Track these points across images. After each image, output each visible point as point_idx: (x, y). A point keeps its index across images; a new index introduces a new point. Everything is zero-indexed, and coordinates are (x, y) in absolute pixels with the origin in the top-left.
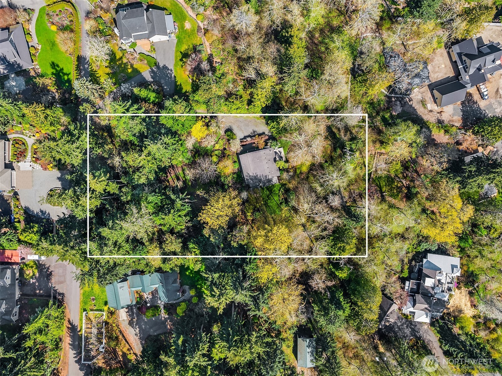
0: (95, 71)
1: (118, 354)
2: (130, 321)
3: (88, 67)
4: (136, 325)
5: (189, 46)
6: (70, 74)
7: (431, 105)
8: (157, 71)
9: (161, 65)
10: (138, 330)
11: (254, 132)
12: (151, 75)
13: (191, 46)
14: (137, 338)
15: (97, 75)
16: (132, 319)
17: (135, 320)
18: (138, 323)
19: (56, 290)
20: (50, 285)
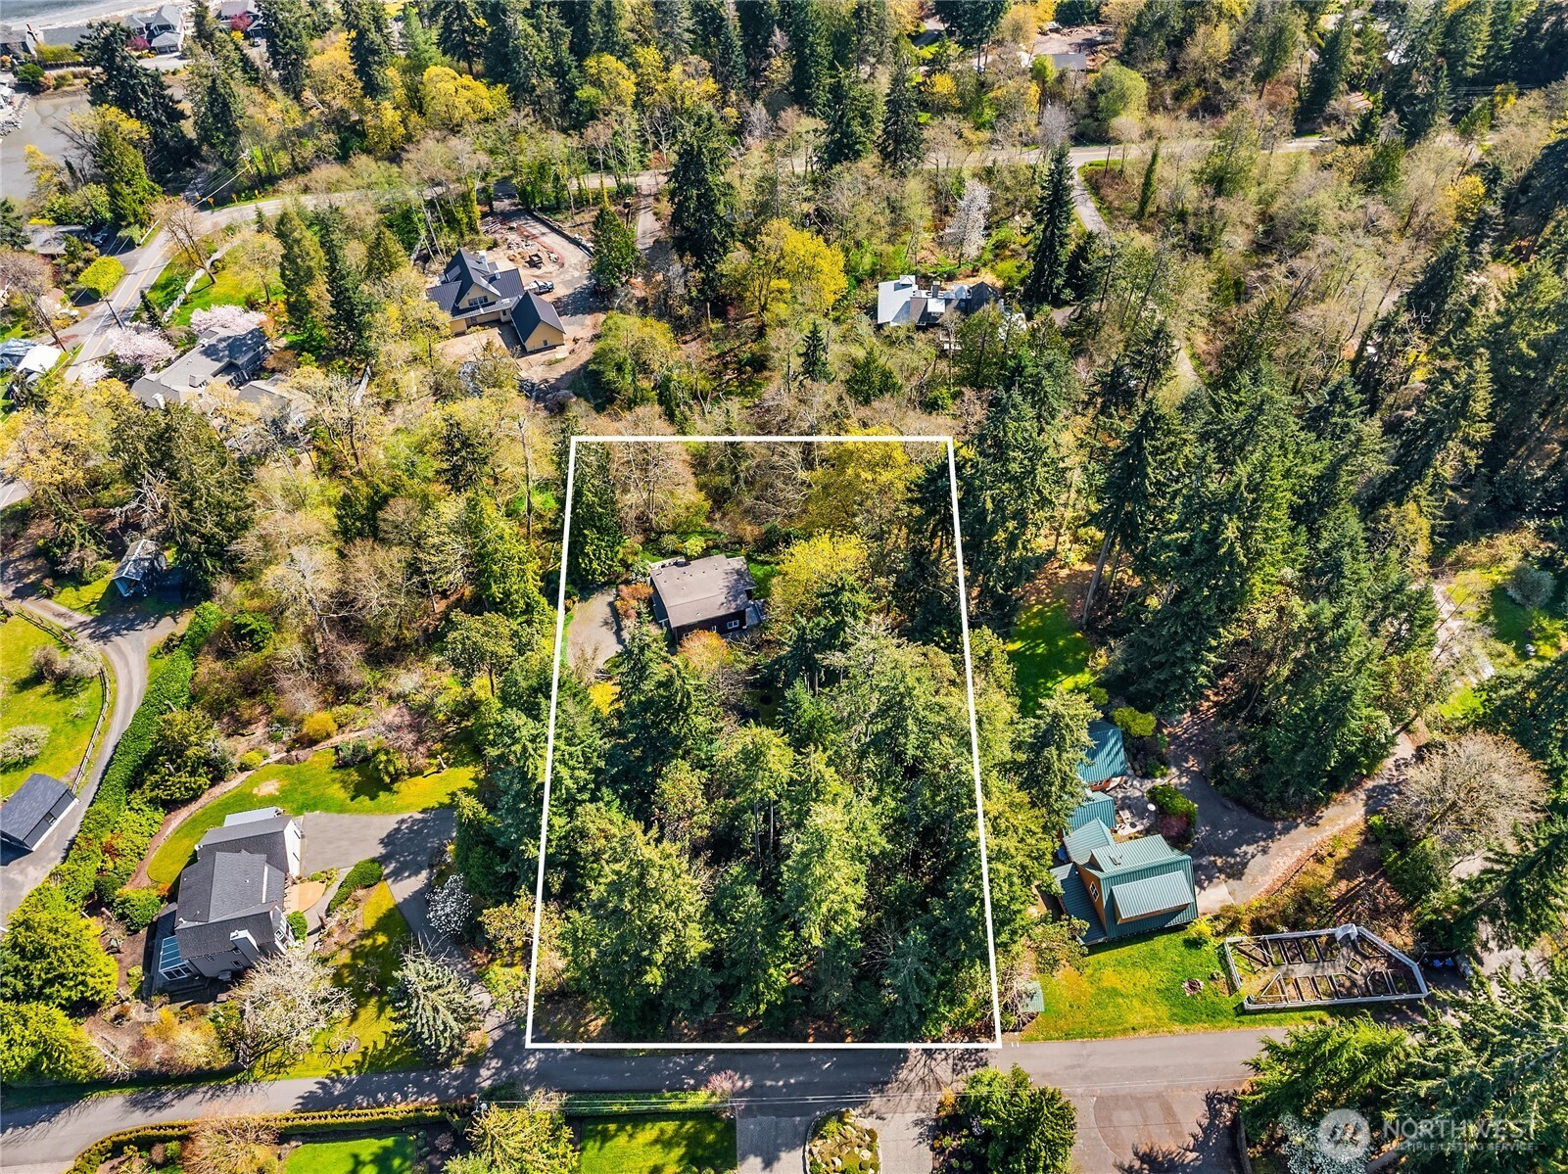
0: (364, 1054)
1: (1348, 892)
2: (1229, 876)
3: (343, 1082)
4: (1235, 856)
5: (334, 780)
6: (355, 1156)
7: (560, 353)
8: (398, 861)
9: (380, 850)
10: (1251, 849)
11: (606, 623)
12: (409, 877)
13: (337, 775)
14: (1273, 846)
15: (381, 1046)
16: (1220, 871)
17: (1219, 862)
18: (1226, 850)
19: (1204, 1131)
20: (1191, 1156)
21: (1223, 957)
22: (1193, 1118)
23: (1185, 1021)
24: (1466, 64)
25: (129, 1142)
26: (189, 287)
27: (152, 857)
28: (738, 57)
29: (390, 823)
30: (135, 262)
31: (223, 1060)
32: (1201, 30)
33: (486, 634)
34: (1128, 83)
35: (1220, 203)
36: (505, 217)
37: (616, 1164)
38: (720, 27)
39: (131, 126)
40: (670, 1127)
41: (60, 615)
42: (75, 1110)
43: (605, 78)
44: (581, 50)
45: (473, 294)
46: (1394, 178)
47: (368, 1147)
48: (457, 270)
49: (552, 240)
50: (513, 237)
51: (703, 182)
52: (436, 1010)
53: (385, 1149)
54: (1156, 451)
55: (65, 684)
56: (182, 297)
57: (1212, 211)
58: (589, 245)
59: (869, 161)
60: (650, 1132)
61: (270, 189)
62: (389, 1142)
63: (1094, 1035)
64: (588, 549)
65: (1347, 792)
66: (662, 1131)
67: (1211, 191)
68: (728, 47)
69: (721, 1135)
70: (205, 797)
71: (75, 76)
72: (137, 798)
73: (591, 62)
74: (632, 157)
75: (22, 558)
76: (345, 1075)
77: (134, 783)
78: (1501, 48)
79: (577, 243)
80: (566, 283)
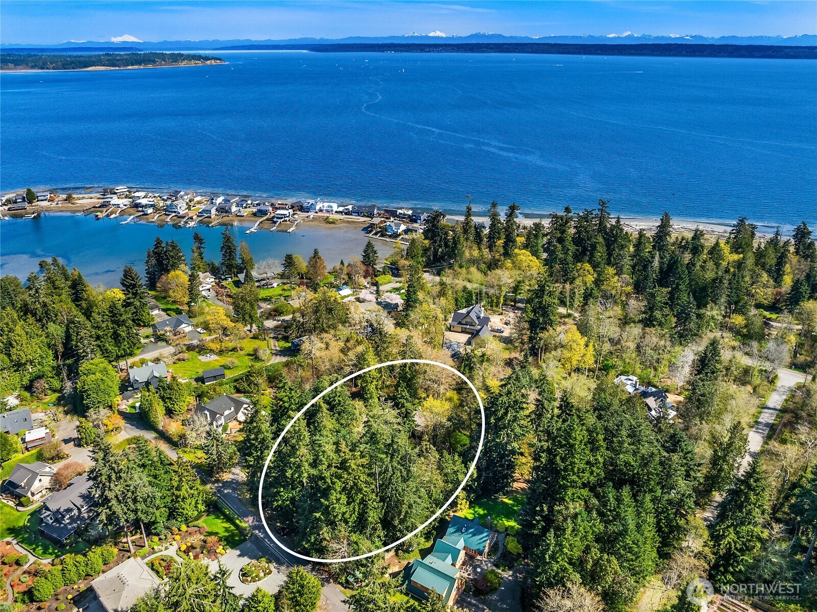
39: (422, 241)
40: (232, 527)
45: (468, 319)
50: (511, 314)
55: (257, 359)
60: (227, 525)
69: (240, 540)
72: (233, 384)
77: (236, 381)
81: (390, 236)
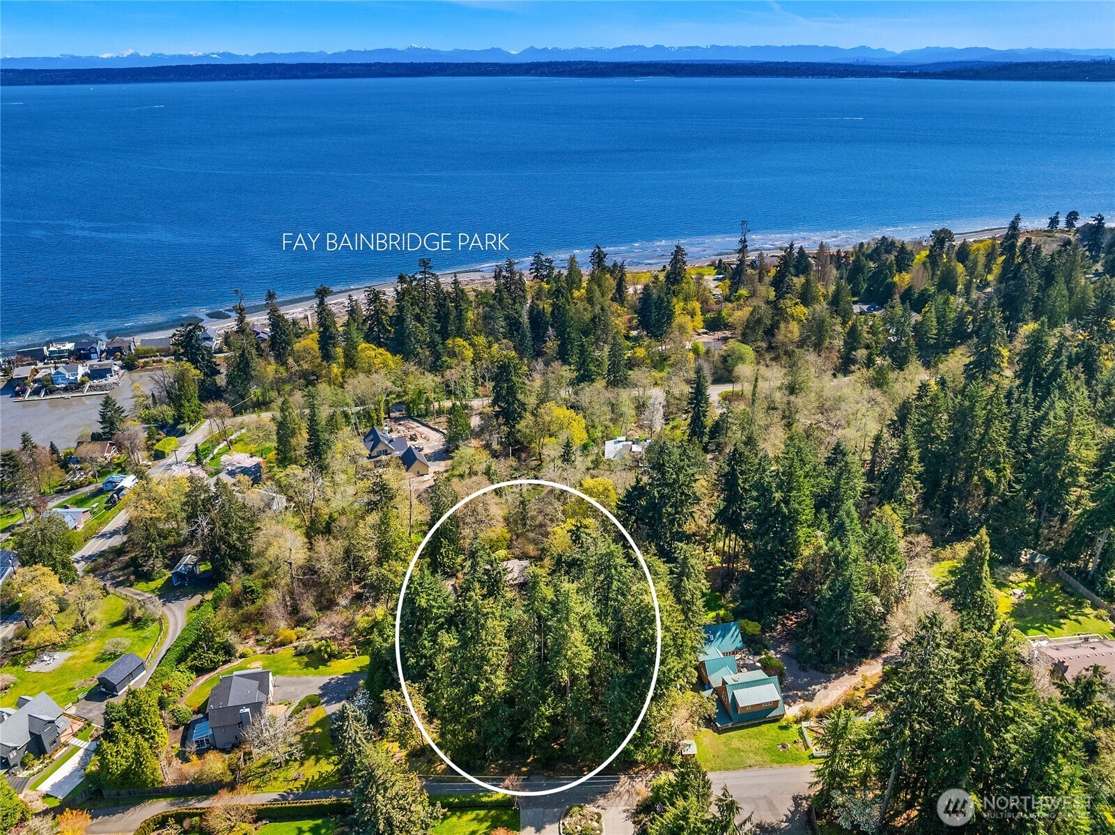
0: (308, 780)
2: (805, 700)
3: (293, 794)
4: (808, 691)
5: (294, 661)
6: (300, 828)
7: (427, 477)
8: (329, 697)
9: (319, 692)
10: (818, 687)
12: (334, 704)
13: (296, 659)
14: (830, 685)
15: (316, 778)
16: (800, 698)
17: (799, 694)
18: (804, 688)
19: (792, 813)
20: (784, 825)
21: (801, 733)
22: (786, 807)
23: (780, 762)
24: (928, 338)
25: (171, 816)
26: (216, 451)
27: (188, 696)
28: (529, 341)
29: (326, 680)
30: (185, 441)
31: (229, 778)
32: (782, 325)
33: (390, 571)
34: (743, 350)
35: (792, 398)
36: (396, 420)
37: (450, 830)
38: (519, 328)
39: (194, 373)
40: (482, 813)
41: (137, 594)
42: (138, 808)
43: (457, 350)
44: (445, 335)
45: (380, 448)
46: (887, 384)
47: (307, 824)
48: (372, 437)
49: (423, 429)
50: (400, 428)
51: (509, 380)
52: (357, 732)
53: (317, 825)
54: (742, 473)
55: (139, 623)
56: (211, 456)
57: (789, 403)
58: (445, 431)
59: (600, 384)
60: (471, 815)
61: (264, 408)
62: (319, 822)
63: (728, 769)
64: (443, 550)
65: (872, 659)
66: (477, 815)
67: (787, 393)
68: (524, 336)
69: (511, 817)
70: (219, 669)
71: (154, 362)
72: (182, 667)
73: (449, 342)
74: (470, 390)
75: (115, 570)
76: (295, 790)
77: (181, 660)
78: (946, 330)
79: (437, 431)
80: (430, 448)
81: (66, 390)
